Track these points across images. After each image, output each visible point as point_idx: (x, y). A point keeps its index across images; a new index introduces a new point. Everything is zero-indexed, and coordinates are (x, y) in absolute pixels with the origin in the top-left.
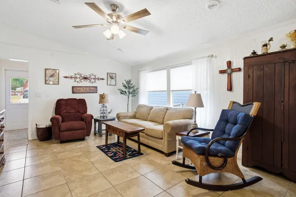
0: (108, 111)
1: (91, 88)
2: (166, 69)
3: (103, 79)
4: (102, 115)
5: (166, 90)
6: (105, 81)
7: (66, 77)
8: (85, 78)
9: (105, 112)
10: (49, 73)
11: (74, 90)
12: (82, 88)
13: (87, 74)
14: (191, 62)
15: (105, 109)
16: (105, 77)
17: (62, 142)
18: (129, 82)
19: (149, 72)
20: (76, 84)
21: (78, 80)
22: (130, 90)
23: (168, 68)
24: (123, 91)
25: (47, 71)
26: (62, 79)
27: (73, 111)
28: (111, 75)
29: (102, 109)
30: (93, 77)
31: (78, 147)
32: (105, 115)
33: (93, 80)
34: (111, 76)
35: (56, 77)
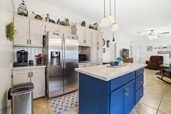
7: (155, 48)
8: (165, 48)
11: (159, 53)
12: (163, 52)
13: (165, 46)
20: (160, 50)
21: (161, 49)
25: (148, 47)
26: (153, 49)
30: (169, 47)
35: (151, 49)
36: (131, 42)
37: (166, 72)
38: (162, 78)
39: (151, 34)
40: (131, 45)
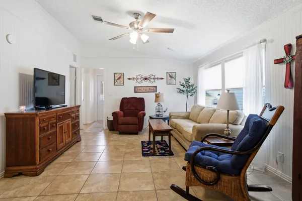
0: (163, 110)
1: (150, 88)
2: (220, 63)
3: (162, 79)
4: (158, 113)
5: (221, 88)
6: (165, 80)
7: (129, 79)
8: (146, 79)
9: (160, 111)
10: (117, 76)
11: (136, 90)
12: (143, 88)
13: (147, 75)
14: (242, 52)
15: (160, 107)
16: (165, 77)
17: (121, 133)
18: (187, 81)
19: (206, 68)
20: (138, 85)
21: (139, 81)
22: (189, 88)
23: (222, 63)
24: (181, 90)
25: (116, 75)
26: (126, 81)
27: (133, 108)
28: (170, 74)
29: (158, 108)
30: (152, 77)
31: (129, 139)
32: (160, 113)
33: (152, 80)
34: (171, 76)
35: (122, 79)
36: (75, 57)
37: (204, 167)
38: (188, 188)
39: (136, 26)
40: (74, 64)
